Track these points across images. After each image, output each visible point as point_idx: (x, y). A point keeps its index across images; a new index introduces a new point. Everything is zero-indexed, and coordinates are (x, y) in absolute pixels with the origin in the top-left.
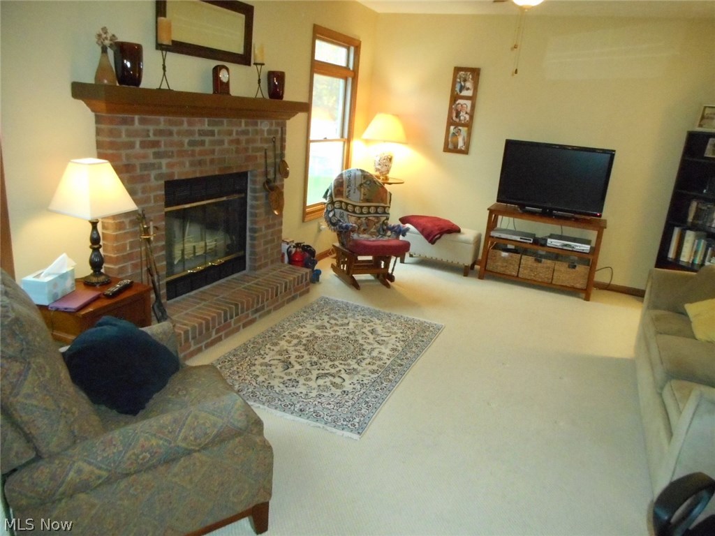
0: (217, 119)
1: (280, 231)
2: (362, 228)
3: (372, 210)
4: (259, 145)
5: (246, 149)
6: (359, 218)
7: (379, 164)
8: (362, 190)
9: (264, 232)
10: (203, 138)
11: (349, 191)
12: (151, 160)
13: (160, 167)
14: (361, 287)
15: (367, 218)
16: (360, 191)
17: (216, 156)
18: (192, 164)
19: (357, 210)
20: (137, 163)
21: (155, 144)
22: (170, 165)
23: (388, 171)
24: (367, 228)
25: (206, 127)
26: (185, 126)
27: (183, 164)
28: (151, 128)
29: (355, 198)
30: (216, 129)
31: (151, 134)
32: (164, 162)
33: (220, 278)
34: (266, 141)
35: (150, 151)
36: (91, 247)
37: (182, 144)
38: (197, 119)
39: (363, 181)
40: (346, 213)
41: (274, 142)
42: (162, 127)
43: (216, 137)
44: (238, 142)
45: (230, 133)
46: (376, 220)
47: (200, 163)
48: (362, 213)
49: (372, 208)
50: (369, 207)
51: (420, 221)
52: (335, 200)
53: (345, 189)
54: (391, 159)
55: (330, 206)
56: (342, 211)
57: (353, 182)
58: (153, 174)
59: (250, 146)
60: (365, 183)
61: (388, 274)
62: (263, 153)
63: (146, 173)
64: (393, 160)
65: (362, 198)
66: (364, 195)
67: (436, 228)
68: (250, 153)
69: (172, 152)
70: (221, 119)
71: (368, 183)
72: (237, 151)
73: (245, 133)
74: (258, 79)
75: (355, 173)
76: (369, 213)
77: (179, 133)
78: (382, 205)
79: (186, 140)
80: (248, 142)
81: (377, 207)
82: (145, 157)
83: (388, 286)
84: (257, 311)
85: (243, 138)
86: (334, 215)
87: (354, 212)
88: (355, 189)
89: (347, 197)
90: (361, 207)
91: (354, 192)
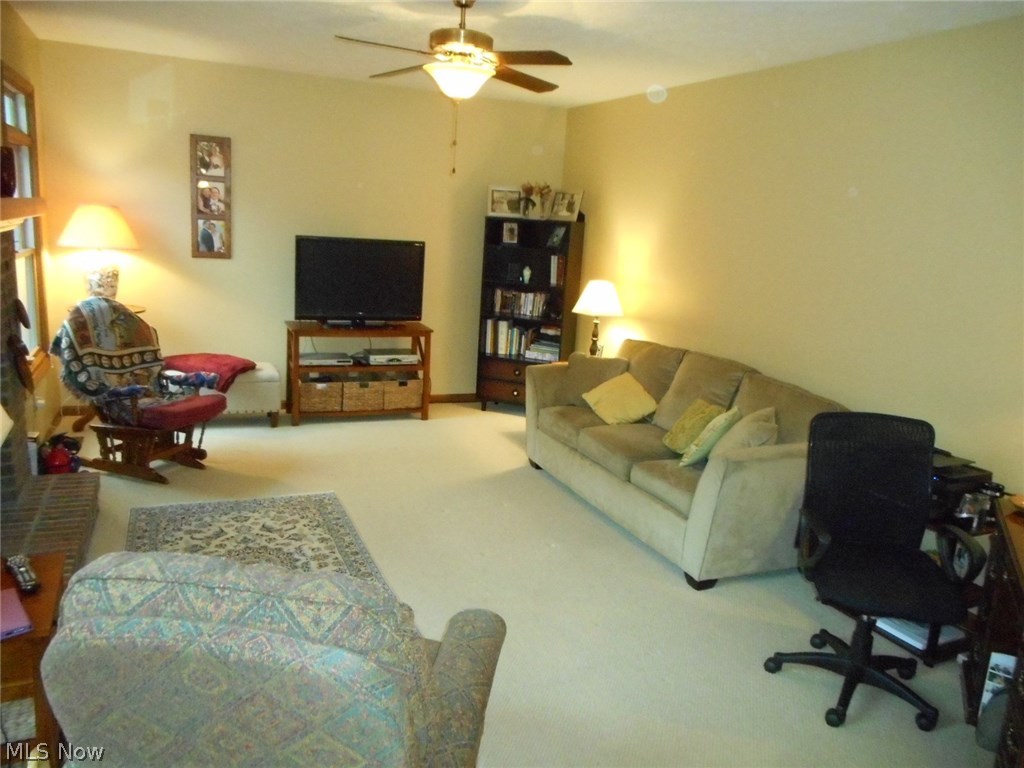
3: (136, 359)
6: (121, 375)
7: (100, 286)
8: (117, 330)
11: (99, 335)
15: (132, 372)
16: (114, 332)
19: (116, 363)
29: (109, 345)
39: (115, 316)
40: (102, 370)
46: (146, 374)
48: (123, 367)
49: (136, 355)
50: (130, 355)
51: (191, 362)
52: (81, 352)
53: (92, 333)
55: (74, 363)
56: (97, 368)
57: (100, 319)
60: (118, 318)
65: (118, 344)
66: (121, 337)
71: (121, 317)
75: (99, 306)
76: (133, 364)
78: (151, 348)
81: (142, 353)
86: (89, 378)
87: (112, 367)
88: (106, 331)
89: (98, 345)
90: (121, 357)
91: (106, 336)
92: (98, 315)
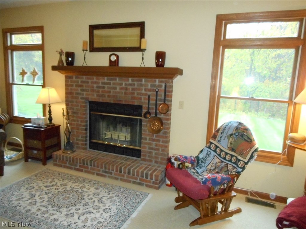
0: (112, 78)
2: (217, 170)
3: (234, 159)
4: (143, 92)
5: (133, 93)
6: (222, 162)
8: (231, 139)
10: (104, 85)
11: (221, 137)
12: (79, 91)
13: (83, 94)
15: (227, 164)
16: (229, 140)
17: (111, 94)
18: (98, 96)
19: (223, 154)
20: (75, 92)
21: (81, 86)
22: (87, 95)
25: (106, 81)
26: (95, 80)
27: (93, 95)
28: (80, 80)
30: (112, 82)
31: (80, 82)
32: (85, 93)
34: (150, 90)
35: (79, 89)
37: (93, 87)
38: (101, 77)
39: (234, 132)
40: (213, 153)
41: (157, 92)
42: (84, 80)
43: (112, 86)
44: (126, 89)
45: (122, 84)
47: (102, 96)
48: (225, 158)
50: (232, 156)
53: (219, 135)
56: (209, 150)
57: (226, 131)
58: (80, 97)
59: (136, 92)
60: (234, 134)
62: (147, 97)
63: (78, 96)
65: (229, 146)
66: (231, 144)
68: (136, 95)
69: (88, 90)
70: (115, 78)
71: (237, 134)
72: (125, 93)
73: (131, 85)
74: (142, 57)
75: (232, 124)
76: (230, 161)
77: (92, 83)
78: (239, 157)
79: (95, 86)
80: (133, 89)
82: (77, 90)
85: (130, 88)
87: (220, 155)
88: (225, 137)
89: (219, 141)
90: (227, 154)
91: (224, 139)
92: (227, 128)
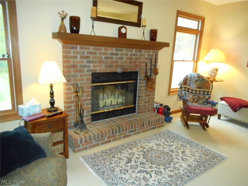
0: (120, 49)
1: (154, 98)
2: (195, 101)
3: (202, 92)
4: (142, 60)
5: (136, 62)
6: (194, 96)
7: (211, 72)
9: (144, 98)
10: (112, 56)
11: (190, 83)
12: (85, 64)
13: (90, 67)
14: (190, 128)
15: (198, 96)
16: (196, 83)
17: (119, 64)
18: (106, 66)
19: (194, 92)
20: (79, 65)
21: (87, 57)
22: (94, 66)
23: (215, 76)
24: (198, 100)
25: (114, 52)
26: (103, 51)
27: (101, 66)
28: (86, 51)
29: (193, 86)
30: (119, 53)
31: (86, 53)
32: (92, 65)
33: (122, 115)
34: (147, 59)
35: (85, 60)
36: (50, 97)
37: (101, 58)
38: (109, 48)
39: (198, 79)
40: (187, 93)
41: (151, 60)
42: (91, 50)
43: (119, 56)
44: (131, 58)
45: (127, 55)
46: (203, 97)
47: (110, 66)
48: (196, 93)
49: (202, 91)
50: (200, 91)
51: (231, 100)
52: (183, 86)
53: (188, 82)
54: (217, 70)
55: (180, 89)
56: (185, 92)
57: (192, 79)
58: (86, 69)
59: (138, 61)
61: (206, 123)
62: (145, 64)
63: (82, 69)
64: (219, 71)
65: (197, 87)
66: (198, 85)
67: (238, 104)
68: (138, 63)
69: (96, 61)
70: (122, 49)
71: (201, 80)
72: (130, 62)
73: (134, 55)
74: (143, 32)
75: (194, 75)
76: (200, 94)
77: (100, 53)
78: (207, 90)
79: (103, 57)
80: (136, 59)
81: (204, 91)
82: (82, 62)
83: (205, 129)
84: (131, 132)
85: (134, 57)
86: (181, 93)
87: (192, 93)
88: (193, 82)
89: (189, 86)
90: (196, 91)
91: (193, 84)
92: (192, 77)
